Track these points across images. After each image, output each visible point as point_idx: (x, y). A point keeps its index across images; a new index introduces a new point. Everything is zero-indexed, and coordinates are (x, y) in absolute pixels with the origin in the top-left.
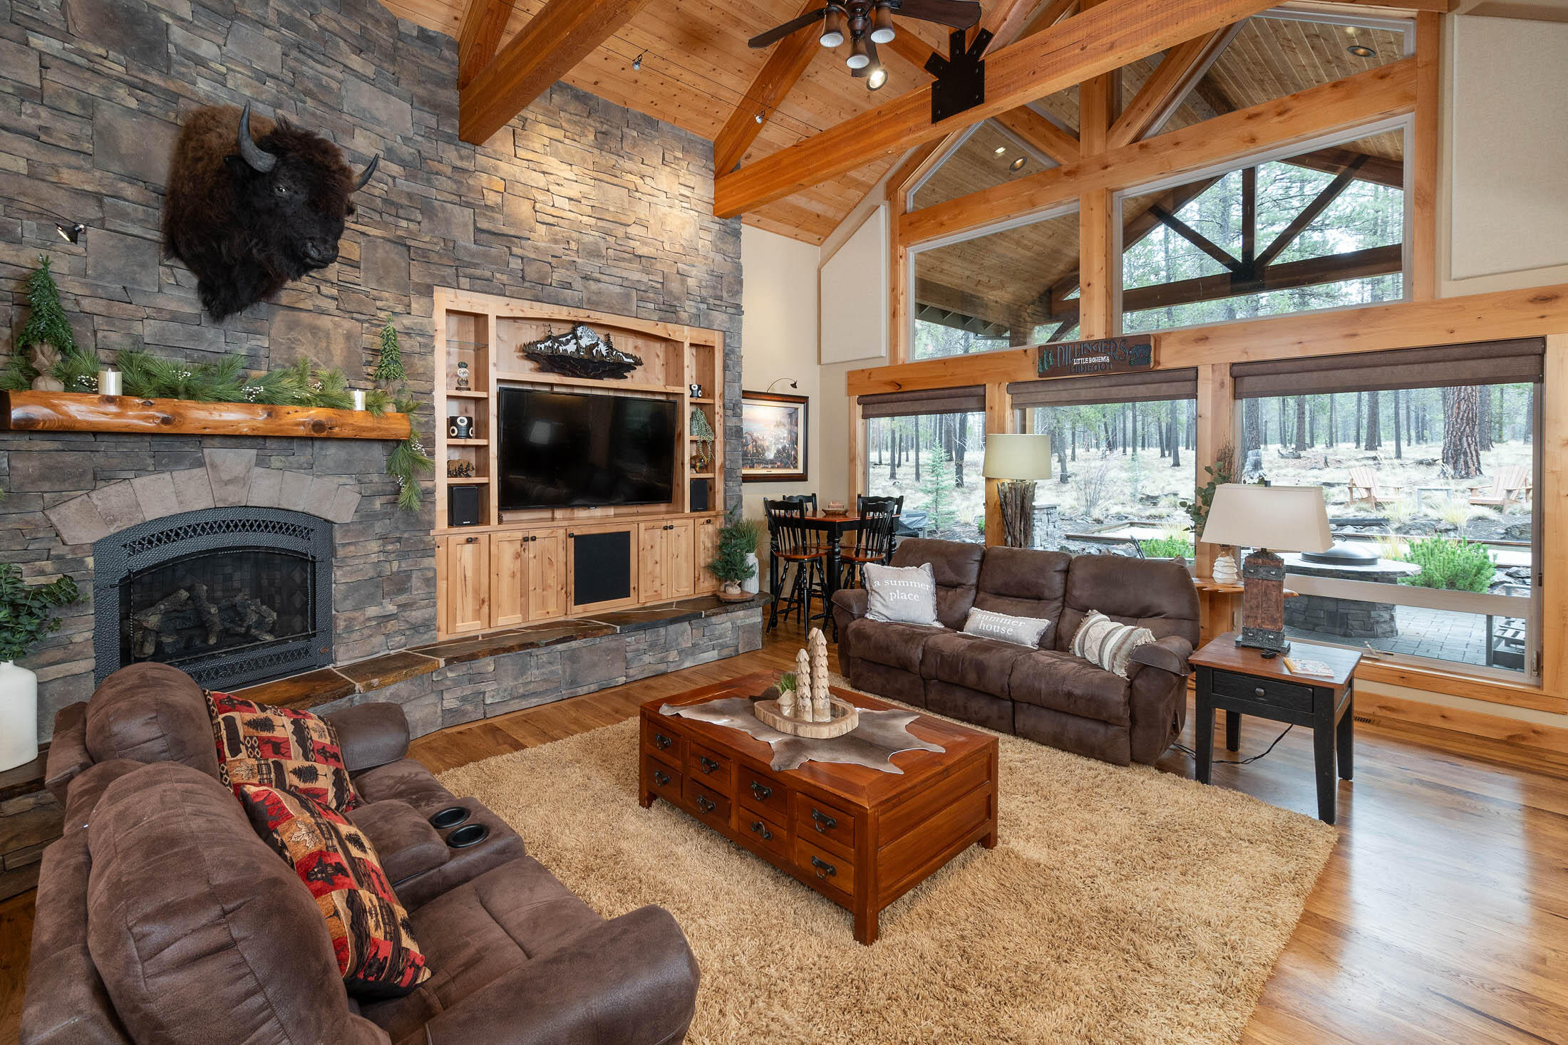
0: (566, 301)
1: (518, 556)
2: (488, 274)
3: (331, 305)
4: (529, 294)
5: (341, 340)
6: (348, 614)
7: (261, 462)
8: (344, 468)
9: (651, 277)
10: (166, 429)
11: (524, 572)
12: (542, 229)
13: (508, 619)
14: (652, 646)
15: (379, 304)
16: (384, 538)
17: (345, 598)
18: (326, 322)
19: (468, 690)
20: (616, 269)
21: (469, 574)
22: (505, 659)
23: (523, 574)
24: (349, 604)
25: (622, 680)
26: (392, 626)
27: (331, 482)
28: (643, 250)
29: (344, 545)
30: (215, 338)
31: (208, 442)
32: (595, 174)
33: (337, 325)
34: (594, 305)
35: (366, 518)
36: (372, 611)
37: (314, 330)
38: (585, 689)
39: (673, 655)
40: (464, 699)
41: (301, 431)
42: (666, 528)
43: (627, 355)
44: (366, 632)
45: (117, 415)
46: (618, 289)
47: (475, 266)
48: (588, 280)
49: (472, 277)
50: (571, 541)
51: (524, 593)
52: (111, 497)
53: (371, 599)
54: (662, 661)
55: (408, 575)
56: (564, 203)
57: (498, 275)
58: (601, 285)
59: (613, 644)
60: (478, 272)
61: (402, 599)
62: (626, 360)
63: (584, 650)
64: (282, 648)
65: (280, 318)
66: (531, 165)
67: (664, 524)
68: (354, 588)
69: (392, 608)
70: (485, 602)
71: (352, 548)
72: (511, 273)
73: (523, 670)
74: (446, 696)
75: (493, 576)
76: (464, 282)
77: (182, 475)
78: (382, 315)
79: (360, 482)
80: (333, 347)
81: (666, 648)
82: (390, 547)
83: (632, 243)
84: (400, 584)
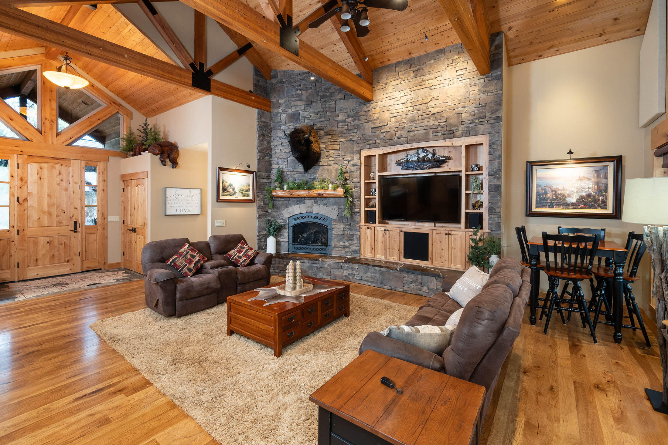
0: (400, 143)
1: (384, 236)
2: (374, 141)
3: (332, 163)
4: (387, 144)
5: (334, 171)
6: (335, 243)
7: (316, 203)
8: (335, 204)
9: (439, 121)
10: (292, 196)
11: (386, 242)
12: (393, 120)
13: (380, 257)
14: (415, 281)
15: (344, 159)
16: (345, 225)
17: (335, 238)
18: (331, 167)
19: (350, 272)
20: (422, 124)
21: (369, 239)
22: (362, 267)
23: (384, 242)
24: (335, 240)
25: (401, 290)
26: (347, 249)
27: (330, 208)
28: (436, 110)
29: (334, 224)
30: (307, 176)
31: (306, 199)
32: (412, 89)
33: (333, 168)
34: (412, 141)
35: (340, 219)
36: (342, 243)
37: (328, 170)
38: (386, 287)
39: (425, 289)
40: (349, 274)
41: (316, 195)
42: (446, 234)
43: (442, 157)
44: (340, 249)
45: (284, 194)
46: (423, 131)
47: (371, 140)
48: (410, 132)
49: (370, 144)
50: (402, 234)
51: (386, 250)
52: (290, 209)
53: (341, 240)
54: (419, 289)
55: (352, 236)
56: (401, 106)
57: (377, 141)
58: (415, 132)
59: (398, 275)
60: (371, 142)
61: (350, 242)
62: (441, 159)
63: (387, 273)
64: (321, 247)
65: (321, 168)
66: (389, 98)
67: (447, 232)
68: (337, 236)
69: (347, 244)
70: (373, 249)
71: (336, 226)
72: (381, 139)
73: (366, 272)
74: (345, 271)
75: (376, 241)
76: (368, 146)
77: (301, 205)
78: (345, 162)
79: (338, 208)
80: (332, 174)
81: (422, 285)
82: (347, 227)
83: (429, 110)
84: (350, 238)
